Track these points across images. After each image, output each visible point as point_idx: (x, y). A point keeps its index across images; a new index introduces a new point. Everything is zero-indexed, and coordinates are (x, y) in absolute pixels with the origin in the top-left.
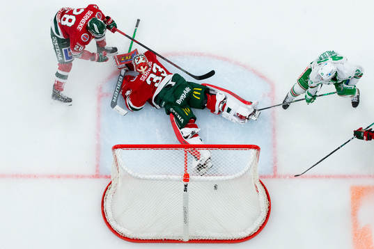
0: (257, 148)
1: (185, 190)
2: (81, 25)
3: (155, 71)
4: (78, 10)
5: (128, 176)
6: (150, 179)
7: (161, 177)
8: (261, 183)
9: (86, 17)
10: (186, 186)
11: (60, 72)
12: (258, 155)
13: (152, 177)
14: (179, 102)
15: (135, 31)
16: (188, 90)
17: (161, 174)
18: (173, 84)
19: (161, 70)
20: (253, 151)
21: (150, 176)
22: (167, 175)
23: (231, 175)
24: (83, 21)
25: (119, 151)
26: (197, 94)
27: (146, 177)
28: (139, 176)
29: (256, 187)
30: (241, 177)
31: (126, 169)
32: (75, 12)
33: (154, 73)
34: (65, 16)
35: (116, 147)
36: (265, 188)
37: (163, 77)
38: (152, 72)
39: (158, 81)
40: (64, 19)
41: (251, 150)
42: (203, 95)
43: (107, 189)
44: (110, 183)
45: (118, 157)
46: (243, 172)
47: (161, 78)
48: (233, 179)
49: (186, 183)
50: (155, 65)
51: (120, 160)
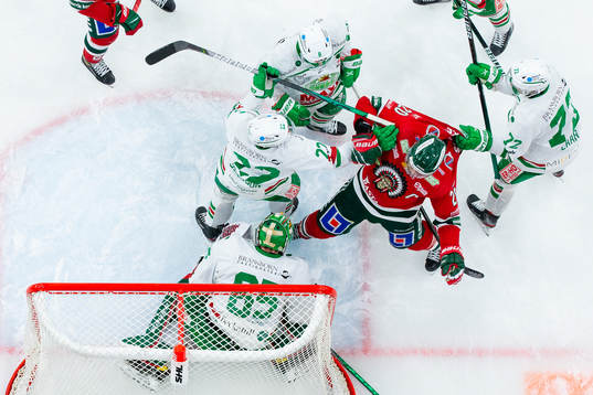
0: (328, 291)
20: (322, 299)
35: (34, 289)
43: (15, 375)
49: (179, 364)
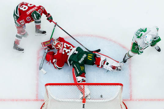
1: (84, 107)
2: (29, 12)
3: (65, 46)
4: (31, 5)
5: (53, 100)
6: (65, 102)
7: (71, 100)
8: (124, 103)
9: (33, 9)
10: (84, 105)
11: (18, 35)
12: (122, 89)
13: (66, 100)
14: (80, 62)
15: (54, 29)
16: (85, 56)
17: (70, 99)
18: (77, 52)
19: (69, 46)
21: (65, 100)
22: (74, 99)
23: (108, 99)
24: (31, 10)
25: (49, 86)
26: (90, 57)
27: (63, 100)
28: (59, 100)
29: (121, 105)
30: (113, 100)
31: (52, 96)
32: (29, 5)
33: (65, 48)
34: (23, 6)
36: (126, 106)
37: (71, 50)
38: (64, 47)
39: (68, 52)
40: (22, 7)
41: (118, 86)
42: (93, 58)
44: (44, 104)
45: (48, 90)
46: (114, 97)
47: (70, 50)
48: (109, 101)
50: (65, 44)
51: (49, 91)
